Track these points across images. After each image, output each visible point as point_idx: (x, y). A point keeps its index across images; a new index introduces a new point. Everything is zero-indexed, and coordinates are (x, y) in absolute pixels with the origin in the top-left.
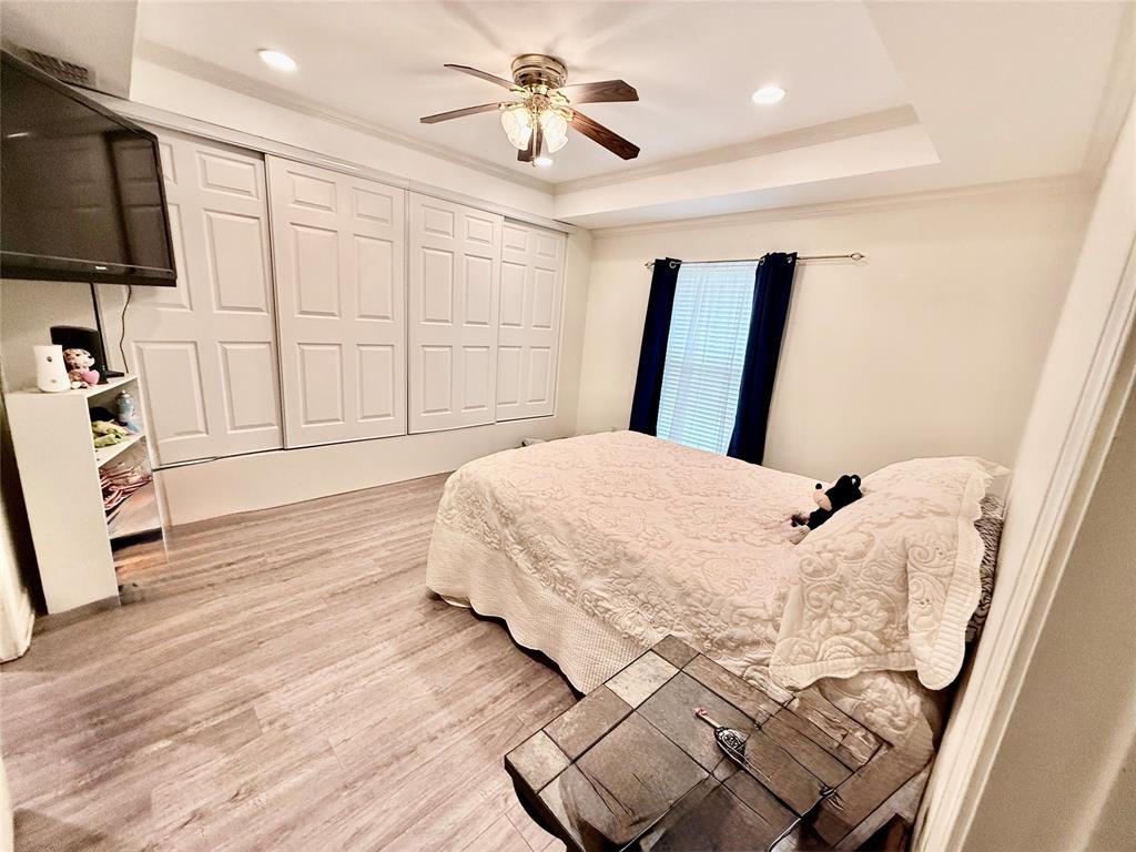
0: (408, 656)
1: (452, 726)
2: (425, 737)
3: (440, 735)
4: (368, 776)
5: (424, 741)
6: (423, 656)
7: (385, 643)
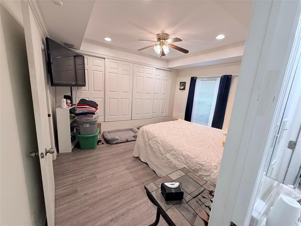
0: (128, 169)
1: (137, 185)
2: (131, 187)
3: (134, 187)
4: (118, 192)
5: (130, 187)
6: (131, 170)
7: (123, 166)
